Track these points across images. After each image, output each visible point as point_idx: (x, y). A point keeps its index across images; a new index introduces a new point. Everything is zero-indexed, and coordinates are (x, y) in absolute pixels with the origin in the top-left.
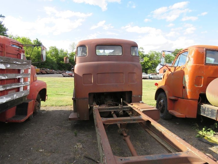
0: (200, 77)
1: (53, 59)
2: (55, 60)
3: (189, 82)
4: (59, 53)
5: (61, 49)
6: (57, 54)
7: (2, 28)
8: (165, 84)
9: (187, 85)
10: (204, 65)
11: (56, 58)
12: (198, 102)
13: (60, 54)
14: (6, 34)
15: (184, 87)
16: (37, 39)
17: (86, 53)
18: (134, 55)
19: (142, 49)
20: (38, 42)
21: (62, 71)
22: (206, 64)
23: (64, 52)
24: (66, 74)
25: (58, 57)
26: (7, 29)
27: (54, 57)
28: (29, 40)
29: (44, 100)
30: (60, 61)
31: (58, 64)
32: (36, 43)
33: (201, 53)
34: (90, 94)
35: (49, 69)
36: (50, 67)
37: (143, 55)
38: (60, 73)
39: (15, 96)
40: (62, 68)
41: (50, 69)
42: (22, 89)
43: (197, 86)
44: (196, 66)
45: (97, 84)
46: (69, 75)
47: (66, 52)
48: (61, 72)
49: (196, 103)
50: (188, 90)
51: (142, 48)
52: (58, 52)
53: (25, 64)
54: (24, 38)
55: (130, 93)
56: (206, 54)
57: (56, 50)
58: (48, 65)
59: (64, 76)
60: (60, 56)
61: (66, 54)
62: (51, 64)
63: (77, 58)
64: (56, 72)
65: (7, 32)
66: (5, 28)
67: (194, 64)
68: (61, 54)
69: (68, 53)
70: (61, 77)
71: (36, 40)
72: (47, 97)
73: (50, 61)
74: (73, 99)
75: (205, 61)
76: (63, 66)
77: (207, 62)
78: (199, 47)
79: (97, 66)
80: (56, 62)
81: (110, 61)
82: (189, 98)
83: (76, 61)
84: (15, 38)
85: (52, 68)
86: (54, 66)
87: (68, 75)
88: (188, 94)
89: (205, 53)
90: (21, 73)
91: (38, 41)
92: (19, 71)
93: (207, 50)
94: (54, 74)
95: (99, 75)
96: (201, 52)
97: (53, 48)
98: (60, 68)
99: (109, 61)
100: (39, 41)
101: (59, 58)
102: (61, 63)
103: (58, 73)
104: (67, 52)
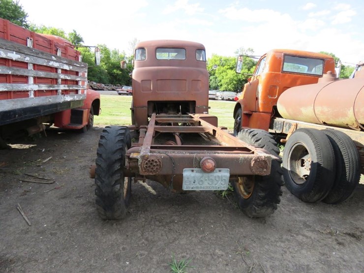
0: (275, 86)
1: (102, 66)
2: (105, 67)
3: (262, 92)
4: (111, 56)
5: (114, 50)
6: (108, 58)
7: (19, 13)
8: (244, 97)
9: (260, 96)
10: (280, 73)
11: (106, 64)
12: (271, 115)
13: (112, 58)
14: (26, 22)
15: (257, 99)
16: (75, 32)
17: (145, 57)
18: (201, 59)
19: (251, 52)
20: (77, 37)
21: (116, 86)
22: (283, 72)
23: (120, 54)
24: (123, 90)
25: (109, 63)
26: (27, 14)
27: (104, 63)
28: (62, 33)
29: (97, 113)
30: (113, 70)
31: (111, 74)
32: (72, 37)
33: (278, 59)
34: (149, 102)
35: (95, 81)
36: (97, 80)
37: (253, 63)
38: (113, 90)
39: (76, 97)
40: (116, 81)
41: (97, 82)
42: (80, 92)
43: (272, 97)
44: (271, 74)
45: (157, 91)
46: (128, 92)
47: (123, 55)
48: (114, 87)
49: (268, 117)
50: (260, 101)
51: (252, 50)
52: (109, 54)
53: (82, 67)
54: (55, 30)
55: (194, 102)
56: (284, 60)
57: (105, 50)
58: (93, 76)
59: (120, 94)
60: (112, 61)
61: (123, 58)
62: (99, 75)
63: (135, 62)
64: (107, 87)
65: (27, 19)
66: (23, 12)
67: (269, 71)
68: (115, 58)
69: (126, 56)
70: (115, 95)
71: (73, 32)
72: (100, 111)
73: (97, 69)
74: (131, 109)
75: (283, 68)
76: (118, 77)
77: (284, 70)
78: (277, 52)
79: (157, 72)
80: (106, 71)
81: (172, 66)
82: (261, 110)
83: (134, 66)
84: (39, 29)
85: (100, 81)
86: (103, 77)
87: (125, 92)
88: (260, 106)
89: (282, 59)
90: (79, 75)
91: (75, 35)
92: (77, 73)
93: (285, 55)
94: (103, 90)
95: (159, 81)
96: (278, 57)
97: (102, 48)
98: (113, 81)
99: (170, 66)
100: (78, 34)
101: (112, 64)
102: (115, 73)
103: (109, 89)
104: (125, 54)
